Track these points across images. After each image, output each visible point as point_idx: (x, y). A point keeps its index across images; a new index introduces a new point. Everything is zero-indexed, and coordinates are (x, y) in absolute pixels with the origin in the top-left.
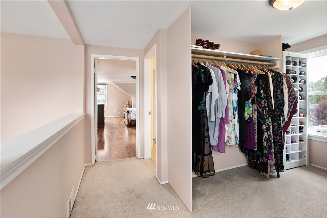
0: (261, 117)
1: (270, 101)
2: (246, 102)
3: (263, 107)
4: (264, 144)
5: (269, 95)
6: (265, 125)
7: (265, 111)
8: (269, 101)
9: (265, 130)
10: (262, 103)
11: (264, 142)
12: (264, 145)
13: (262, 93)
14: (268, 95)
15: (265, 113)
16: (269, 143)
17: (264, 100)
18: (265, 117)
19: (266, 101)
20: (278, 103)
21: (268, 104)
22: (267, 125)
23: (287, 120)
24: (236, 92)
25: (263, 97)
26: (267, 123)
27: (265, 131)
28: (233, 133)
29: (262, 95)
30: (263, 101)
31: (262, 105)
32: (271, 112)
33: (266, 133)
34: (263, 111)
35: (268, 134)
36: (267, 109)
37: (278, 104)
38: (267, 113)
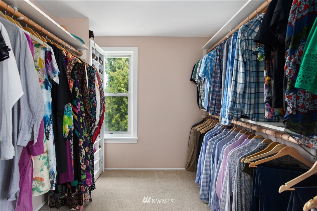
0: (77, 127)
1: (88, 104)
2: (66, 107)
3: (79, 112)
4: (82, 166)
5: (86, 95)
6: (83, 139)
7: (82, 118)
8: (86, 104)
9: (82, 145)
10: (78, 107)
11: (82, 163)
12: (82, 168)
13: (77, 92)
14: (84, 95)
15: (81, 122)
16: (87, 163)
17: (80, 102)
18: (82, 128)
19: (82, 103)
20: (92, 105)
21: (85, 108)
22: (84, 138)
23: (97, 127)
24: (49, 88)
25: (79, 98)
26: (85, 135)
27: (82, 147)
28: (45, 167)
29: (77, 94)
30: (79, 104)
31: (77, 109)
32: (88, 119)
33: (84, 149)
34: (79, 118)
35: (85, 151)
36: (84, 115)
37: (92, 107)
38: (84, 121)
